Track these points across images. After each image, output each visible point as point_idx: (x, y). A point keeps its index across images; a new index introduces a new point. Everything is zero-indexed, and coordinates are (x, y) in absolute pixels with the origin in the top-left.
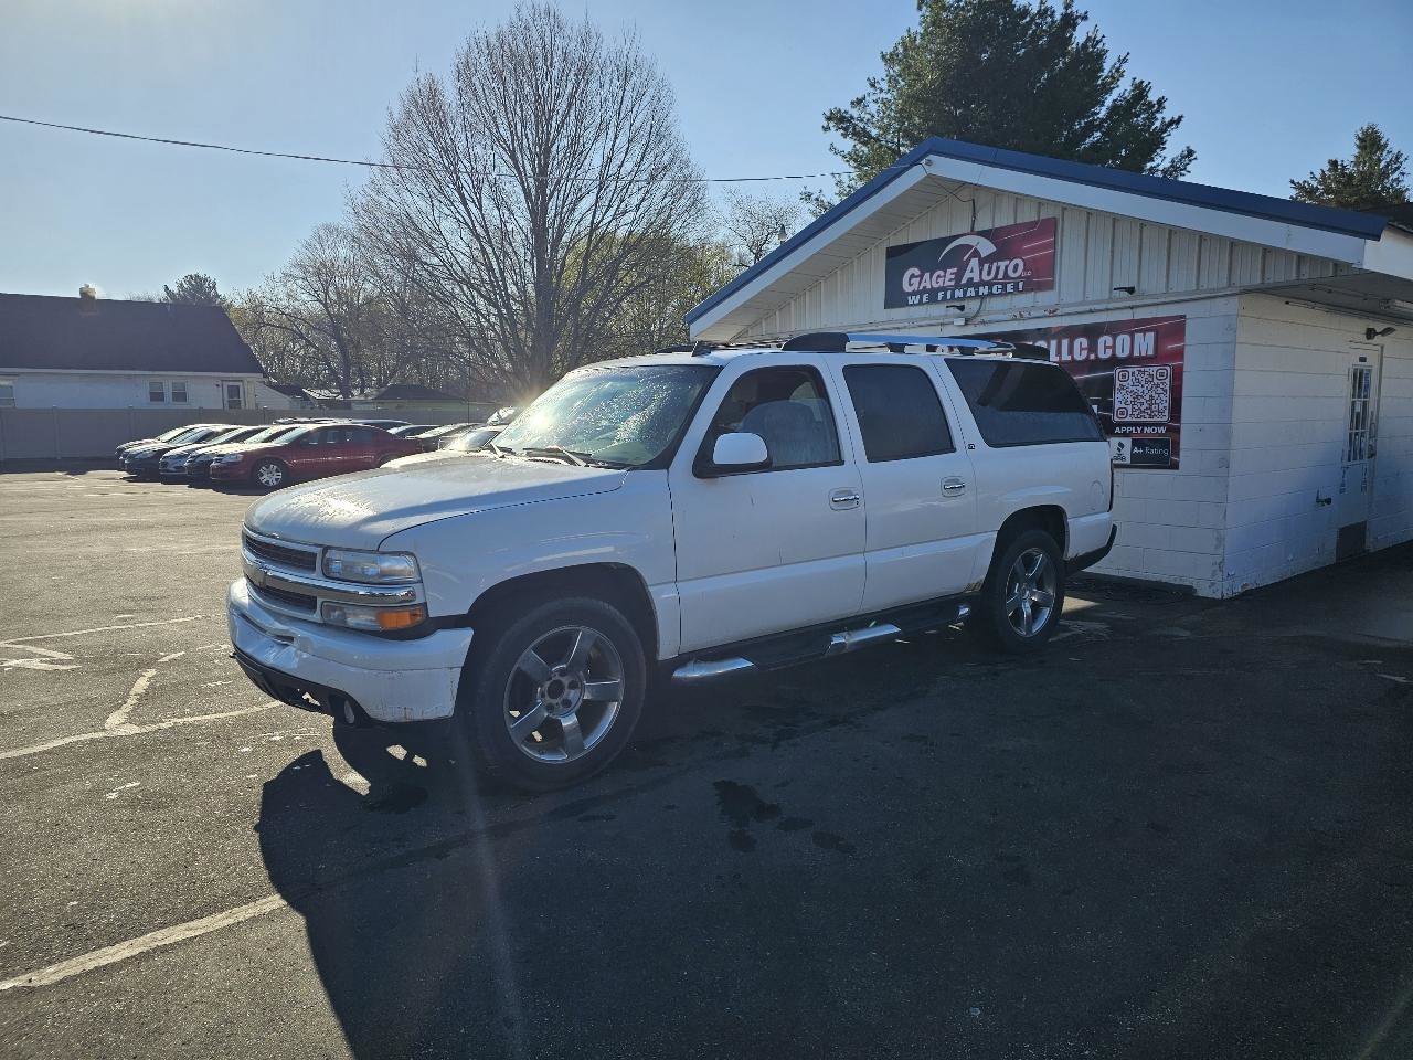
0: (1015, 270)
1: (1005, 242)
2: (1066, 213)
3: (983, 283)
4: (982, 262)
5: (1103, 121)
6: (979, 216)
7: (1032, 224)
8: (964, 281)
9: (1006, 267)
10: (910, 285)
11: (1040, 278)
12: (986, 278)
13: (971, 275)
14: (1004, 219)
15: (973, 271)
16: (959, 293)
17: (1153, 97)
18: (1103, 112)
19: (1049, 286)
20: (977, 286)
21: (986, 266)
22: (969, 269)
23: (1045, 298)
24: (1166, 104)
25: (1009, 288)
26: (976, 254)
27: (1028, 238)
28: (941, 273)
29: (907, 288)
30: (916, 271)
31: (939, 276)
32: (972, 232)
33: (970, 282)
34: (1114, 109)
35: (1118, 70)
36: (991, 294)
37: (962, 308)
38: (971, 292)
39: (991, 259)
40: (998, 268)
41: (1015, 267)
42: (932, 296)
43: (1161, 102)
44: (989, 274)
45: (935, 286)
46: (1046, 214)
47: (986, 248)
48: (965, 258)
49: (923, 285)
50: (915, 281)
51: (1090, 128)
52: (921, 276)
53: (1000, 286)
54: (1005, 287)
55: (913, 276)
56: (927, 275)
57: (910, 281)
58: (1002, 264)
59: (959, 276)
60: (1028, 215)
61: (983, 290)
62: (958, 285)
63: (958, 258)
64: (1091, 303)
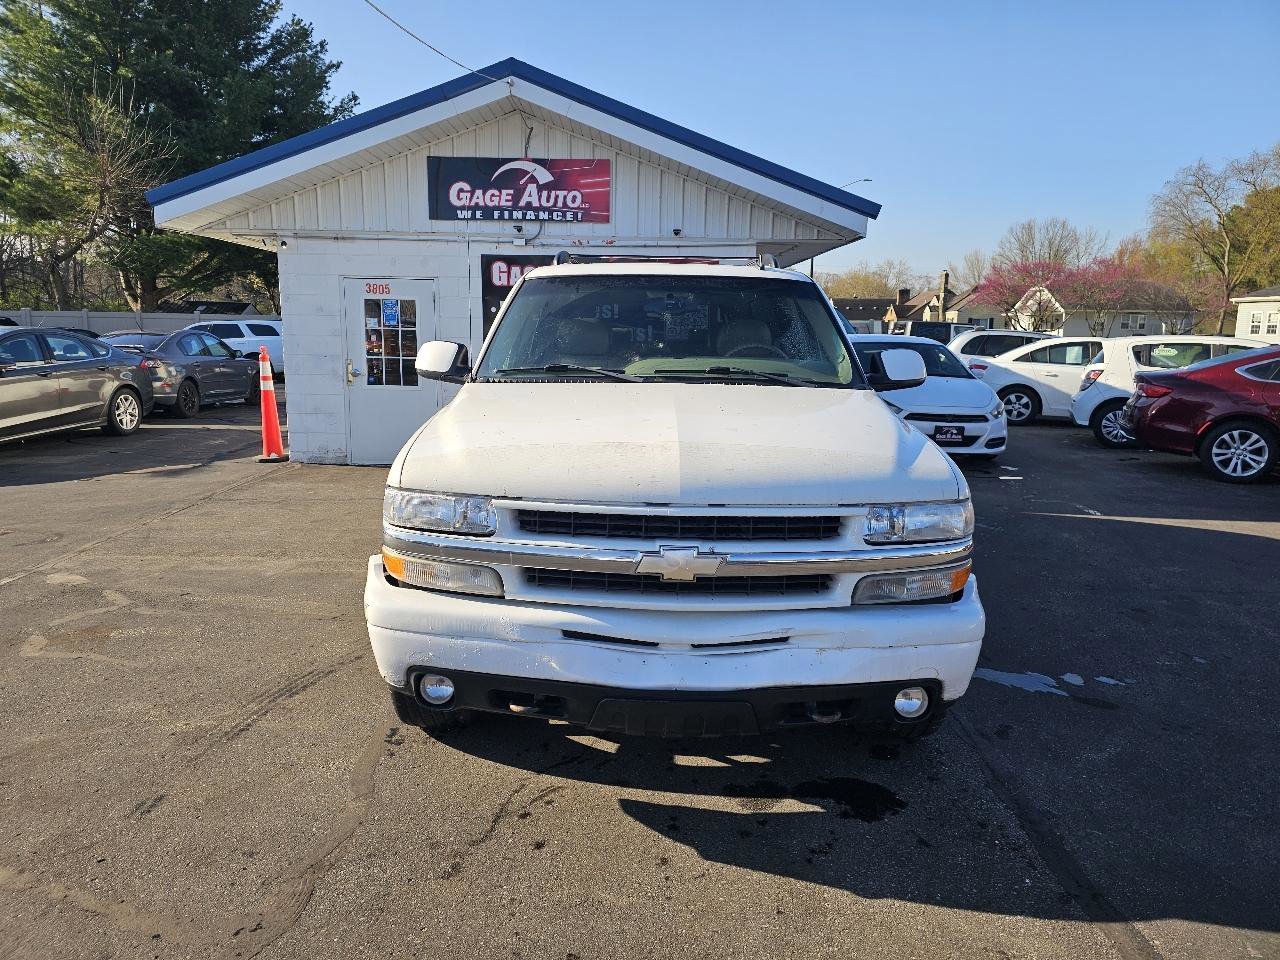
1: (563, 174)
2: (619, 158)
3: (544, 209)
4: (540, 188)
6: (532, 144)
7: (587, 162)
8: (522, 203)
9: (565, 197)
10: (459, 199)
11: (597, 210)
12: (544, 203)
13: (530, 199)
14: (558, 152)
15: (531, 195)
16: (518, 215)
19: (606, 220)
20: (536, 210)
21: (545, 193)
22: (527, 193)
23: (600, 229)
25: (569, 216)
26: (533, 180)
27: (584, 174)
28: (495, 192)
29: (455, 201)
30: (467, 187)
31: (493, 195)
32: (527, 158)
33: (529, 206)
36: (551, 219)
37: (519, 229)
38: (530, 215)
39: (548, 187)
40: (557, 197)
41: (574, 198)
42: (488, 213)
44: (548, 201)
45: (489, 203)
46: (601, 154)
47: (544, 176)
48: (522, 182)
49: (475, 200)
50: (466, 196)
52: (472, 193)
53: (560, 214)
54: (564, 215)
55: (461, 190)
56: (479, 192)
57: (459, 193)
58: (561, 194)
59: (516, 198)
60: (582, 152)
61: (543, 215)
62: (515, 207)
64: (641, 239)
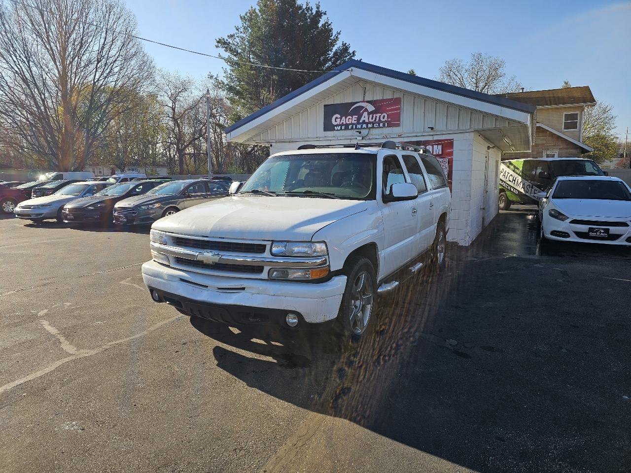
0: (383, 118)
1: (379, 106)
2: (405, 96)
3: (370, 123)
4: (369, 114)
5: (332, 58)
6: (367, 94)
7: (391, 100)
8: (361, 121)
9: (380, 116)
10: (336, 121)
11: (394, 121)
12: (370, 120)
13: (364, 119)
14: (378, 97)
15: (365, 117)
16: (359, 126)
17: (351, 51)
18: (331, 54)
19: (398, 125)
21: (371, 116)
22: (363, 116)
23: (396, 130)
24: (356, 54)
25: (381, 125)
26: (366, 110)
27: (388, 105)
28: (350, 117)
29: (334, 123)
30: (338, 116)
31: (349, 119)
32: (363, 102)
33: (364, 122)
34: (335, 53)
35: (337, 37)
36: (373, 127)
37: (360, 133)
38: (364, 126)
39: (372, 113)
40: (376, 117)
41: (384, 117)
42: (347, 127)
43: (354, 53)
44: (372, 119)
45: (348, 122)
46: (396, 96)
47: (371, 108)
48: (361, 112)
49: (342, 121)
50: (338, 120)
51: (326, 60)
52: (341, 118)
53: (377, 124)
54: (379, 125)
55: (337, 118)
56: (344, 118)
57: (336, 120)
58: (378, 115)
59: (359, 119)
60: (388, 96)
61: (370, 126)
62: (358, 123)
63: (358, 111)
64: (415, 133)
